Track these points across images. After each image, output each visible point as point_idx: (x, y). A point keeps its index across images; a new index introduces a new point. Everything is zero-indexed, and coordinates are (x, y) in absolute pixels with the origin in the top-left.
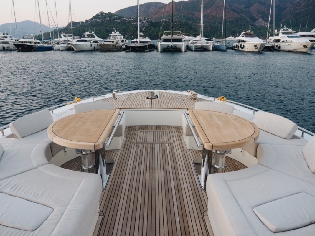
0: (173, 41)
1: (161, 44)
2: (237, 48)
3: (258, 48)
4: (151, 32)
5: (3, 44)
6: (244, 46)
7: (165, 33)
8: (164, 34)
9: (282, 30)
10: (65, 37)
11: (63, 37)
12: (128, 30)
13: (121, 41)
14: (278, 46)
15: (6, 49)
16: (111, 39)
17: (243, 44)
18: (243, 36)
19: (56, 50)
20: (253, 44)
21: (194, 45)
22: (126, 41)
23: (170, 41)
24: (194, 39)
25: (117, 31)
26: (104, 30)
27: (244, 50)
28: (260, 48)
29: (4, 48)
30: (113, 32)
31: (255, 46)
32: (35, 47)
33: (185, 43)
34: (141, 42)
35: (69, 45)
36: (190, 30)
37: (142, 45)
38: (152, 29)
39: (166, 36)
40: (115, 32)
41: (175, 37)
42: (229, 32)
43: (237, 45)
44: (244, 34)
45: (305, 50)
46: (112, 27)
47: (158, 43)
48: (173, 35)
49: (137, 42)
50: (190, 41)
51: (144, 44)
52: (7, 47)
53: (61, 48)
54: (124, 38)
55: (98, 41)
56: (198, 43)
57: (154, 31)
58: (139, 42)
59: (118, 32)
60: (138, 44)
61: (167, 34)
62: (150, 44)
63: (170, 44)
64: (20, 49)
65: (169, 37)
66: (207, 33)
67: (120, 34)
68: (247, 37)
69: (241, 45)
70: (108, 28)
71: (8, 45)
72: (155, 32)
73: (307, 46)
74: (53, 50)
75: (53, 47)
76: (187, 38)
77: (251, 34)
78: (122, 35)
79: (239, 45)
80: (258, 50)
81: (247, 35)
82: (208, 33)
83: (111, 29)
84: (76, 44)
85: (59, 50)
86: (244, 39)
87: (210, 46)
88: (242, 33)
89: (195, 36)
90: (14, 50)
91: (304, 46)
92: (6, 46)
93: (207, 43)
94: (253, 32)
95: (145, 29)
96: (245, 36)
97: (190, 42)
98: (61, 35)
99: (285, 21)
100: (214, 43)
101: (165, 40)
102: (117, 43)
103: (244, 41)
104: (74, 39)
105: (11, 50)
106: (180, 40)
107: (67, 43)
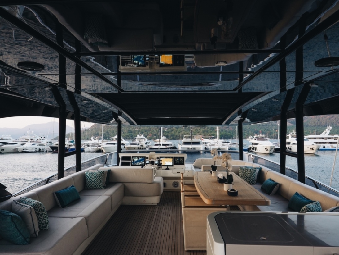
0: (192, 144)
1: (182, 146)
2: (251, 150)
3: (268, 150)
4: (173, 132)
5: (40, 146)
6: (256, 148)
7: (185, 136)
8: (185, 138)
9: (291, 134)
10: (95, 139)
11: (93, 140)
12: (150, 130)
13: (145, 143)
14: (290, 148)
15: (41, 150)
16: (137, 142)
17: (255, 146)
18: (255, 140)
19: (87, 152)
20: (263, 147)
21: (211, 148)
22: (149, 143)
23: (190, 144)
24: (212, 141)
25: (141, 135)
26: (127, 131)
27: (257, 151)
28: (271, 150)
29: (40, 150)
30: (138, 136)
31: (266, 148)
32: (69, 149)
33: (203, 146)
34: (163, 145)
35: (99, 147)
36: (211, 131)
37: (164, 147)
38: (174, 130)
39: (186, 139)
40: (140, 135)
41: (194, 140)
42: (251, 132)
43: (251, 147)
44: (257, 137)
45: (312, 152)
46: (135, 128)
47: (179, 146)
48: (192, 139)
49: (160, 145)
50: (208, 143)
51: (166, 147)
52: (43, 149)
53: (91, 150)
54: (147, 140)
55: (125, 144)
56: (215, 145)
57: (176, 131)
58: (162, 145)
59: (143, 135)
60: (161, 146)
61: (187, 138)
62: (171, 146)
63: (190, 146)
64: (55, 151)
65: (189, 140)
66: (229, 133)
67: (144, 137)
68: (258, 140)
69: (254, 147)
70: (131, 129)
71: (43, 147)
72: (178, 132)
73: (314, 148)
74: (84, 152)
75: (84, 149)
76: (205, 140)
77: (263, 138)
78: (146, 138)
79: (253, 147)
80: (269, 151)
81: (259, 139)
82: (231, 133)
83: (134, 129)
84: (106, 147)
85: (90, 152)
86: (256, 142)
87: (226, 148)
88: (255, 137)
89: (214, 138)
90: (49, 152)
91: (310, 148)
92: (41, 148)
93: (224, 145)
94: (264, 136)
95: (167, 130)
96: (257, 140)
97: (208, 145)
98: (91, 138)
99: (307, 121)
100: (231, 145)
101: (186, 143)
102: (142, 146)
103: (256, 144)
104: (103, 141)
105: (47, 152)
106: (198, 143)
107: (96, 145)
